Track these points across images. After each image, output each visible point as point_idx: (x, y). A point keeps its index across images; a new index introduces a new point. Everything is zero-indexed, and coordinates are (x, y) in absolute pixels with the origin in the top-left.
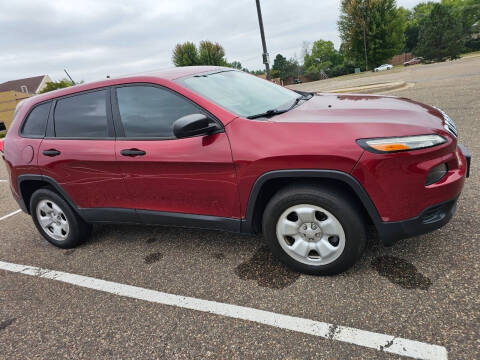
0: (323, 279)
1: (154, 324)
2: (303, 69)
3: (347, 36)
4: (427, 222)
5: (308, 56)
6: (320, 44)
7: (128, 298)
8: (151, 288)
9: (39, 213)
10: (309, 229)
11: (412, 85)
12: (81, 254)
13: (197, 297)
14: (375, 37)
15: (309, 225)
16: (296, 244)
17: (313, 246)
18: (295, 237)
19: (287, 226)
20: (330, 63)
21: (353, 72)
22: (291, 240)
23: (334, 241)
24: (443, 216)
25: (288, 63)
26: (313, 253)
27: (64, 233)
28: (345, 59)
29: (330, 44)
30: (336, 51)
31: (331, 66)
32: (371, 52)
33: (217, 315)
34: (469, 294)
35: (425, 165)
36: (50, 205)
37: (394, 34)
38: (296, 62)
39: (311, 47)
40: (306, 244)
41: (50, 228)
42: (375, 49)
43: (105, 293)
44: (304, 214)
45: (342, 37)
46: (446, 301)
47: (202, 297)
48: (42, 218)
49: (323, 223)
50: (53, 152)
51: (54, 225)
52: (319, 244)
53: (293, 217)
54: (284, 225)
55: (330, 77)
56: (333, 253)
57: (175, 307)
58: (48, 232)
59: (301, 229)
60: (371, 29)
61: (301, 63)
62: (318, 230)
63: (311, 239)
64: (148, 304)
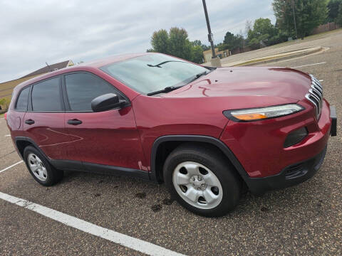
0: (210, 221)
1: (81, 251)
2: (247, 41)
3: (281, 13)
4: (289, 177)
5: (250, 31)
6: (259, 22)
7: (71, 228)
8: (88, 221)
9: (30, 162)
10: (196, 180)
11: (326, 49)
12: (55, 191)
13: (116, 231)
14: (303, 12)
15: (196, 177)
16: (188, 192)
17: (200, 193)
18: (187, 186)
19: (180, 178)
20: (268, 35)
21: (286, 41)
22: (185, 188)
23: (215, 191)
24: (305, 172)
25: (236, 38)
26: (201, 199)
27: (45, 176)
28: (280, 32)
29: (268, 21)
30: (272, 26)
31: (270, 37)
32: (300, 24)
33: (124, 247)
34: (326, 242)
35: (286, 130)
36: (35, 157)
37: (318, 8)
38: (241, 37)
39: (253, 24)
40: (196, 192)
41: (37, 172)
42: (303, 21)
43: (59, 223)
44: (191, 169)
45: (276, 15)
46: (305, 247)
47: (119, 231)
48: (31, 165)
49: (205, 176)
50: (30, 122)
51: (39, 170)
52: (204, 192)
53: (183, 171)
54: (178, 177)
55: (268, 46)
56: (215, 200)
57: (99, 238)
58: (36, 174)
59: (191, 180)
60: (299, 7)
61: (245, 37)
62: (203, 182)
63: (199, 188)
64: (83, 234)
